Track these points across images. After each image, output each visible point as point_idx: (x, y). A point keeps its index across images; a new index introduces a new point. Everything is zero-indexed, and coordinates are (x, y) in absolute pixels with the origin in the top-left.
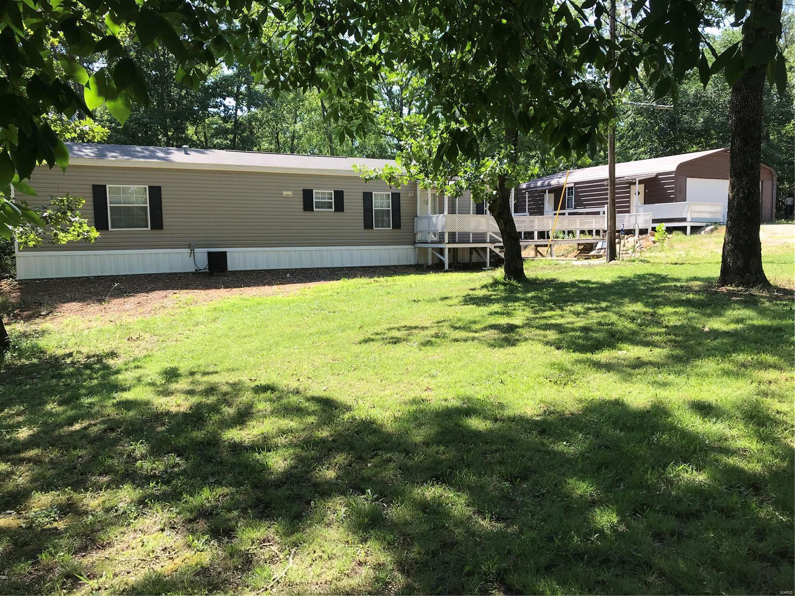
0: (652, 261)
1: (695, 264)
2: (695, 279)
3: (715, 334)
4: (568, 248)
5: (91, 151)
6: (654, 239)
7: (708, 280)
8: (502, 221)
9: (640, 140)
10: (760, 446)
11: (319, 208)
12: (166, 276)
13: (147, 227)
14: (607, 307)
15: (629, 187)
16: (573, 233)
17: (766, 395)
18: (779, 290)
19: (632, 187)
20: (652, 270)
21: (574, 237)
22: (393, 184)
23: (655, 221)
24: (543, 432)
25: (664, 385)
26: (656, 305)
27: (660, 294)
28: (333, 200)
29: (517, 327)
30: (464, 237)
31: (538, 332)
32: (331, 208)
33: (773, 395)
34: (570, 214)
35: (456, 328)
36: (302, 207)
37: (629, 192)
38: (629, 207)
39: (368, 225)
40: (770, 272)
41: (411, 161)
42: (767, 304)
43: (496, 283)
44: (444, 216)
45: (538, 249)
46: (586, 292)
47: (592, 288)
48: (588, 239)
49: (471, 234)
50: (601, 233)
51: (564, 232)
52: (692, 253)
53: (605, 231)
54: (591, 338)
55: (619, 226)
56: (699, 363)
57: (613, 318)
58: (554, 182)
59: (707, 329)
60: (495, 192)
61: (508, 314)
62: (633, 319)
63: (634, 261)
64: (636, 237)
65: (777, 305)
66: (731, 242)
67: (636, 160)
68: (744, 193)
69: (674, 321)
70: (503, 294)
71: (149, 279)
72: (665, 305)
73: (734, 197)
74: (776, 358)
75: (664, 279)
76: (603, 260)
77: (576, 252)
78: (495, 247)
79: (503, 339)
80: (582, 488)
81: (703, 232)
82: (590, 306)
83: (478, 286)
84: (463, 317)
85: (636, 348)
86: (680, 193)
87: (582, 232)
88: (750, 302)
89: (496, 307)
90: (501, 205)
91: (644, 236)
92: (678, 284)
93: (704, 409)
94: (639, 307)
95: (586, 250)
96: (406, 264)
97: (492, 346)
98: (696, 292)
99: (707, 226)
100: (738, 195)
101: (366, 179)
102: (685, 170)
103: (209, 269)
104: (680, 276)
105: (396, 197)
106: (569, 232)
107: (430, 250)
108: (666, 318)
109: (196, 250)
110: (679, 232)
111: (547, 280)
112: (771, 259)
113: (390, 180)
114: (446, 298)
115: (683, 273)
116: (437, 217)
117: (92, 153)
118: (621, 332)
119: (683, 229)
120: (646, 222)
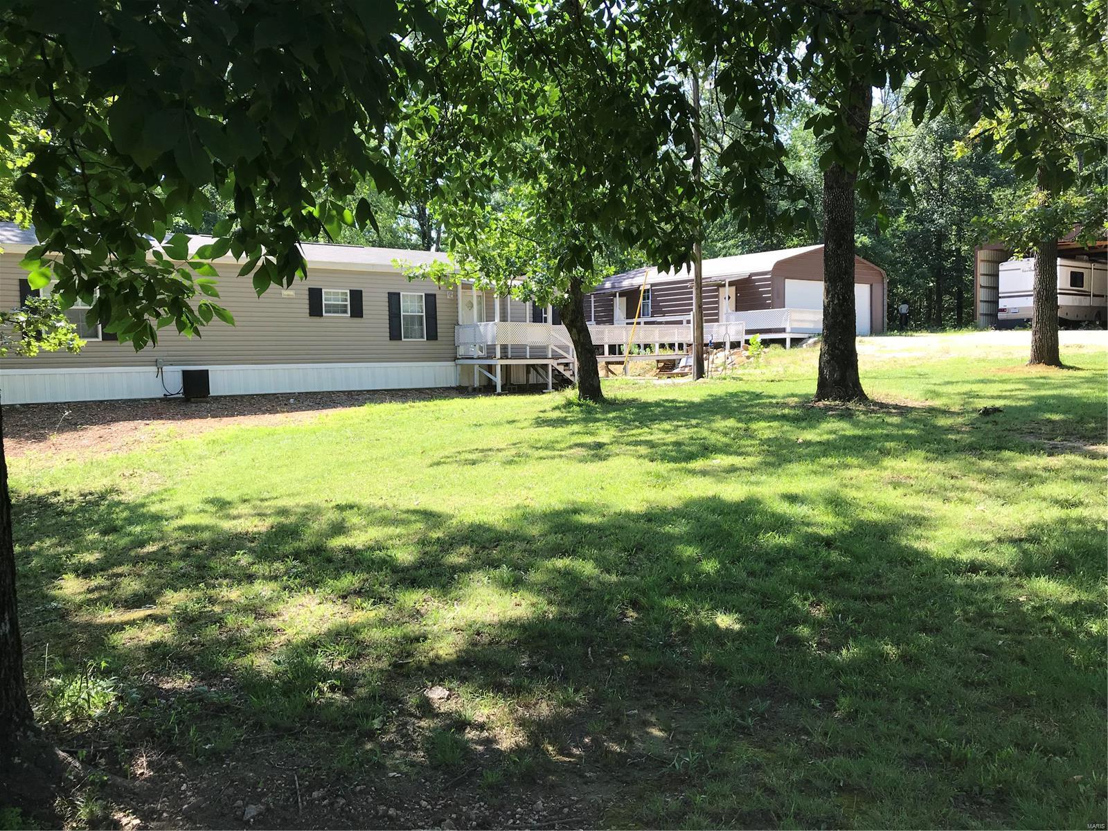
0: (745, 378)
1: (793, 381)
2: (793, 395)
3: (808, 444)
4: (645, 366)
5: (12, 233)
6: (748, 353)
7: (806, 396)
8: (574, 330)
9: (729, 230)
10: (834, 520)
11: (330, 312)
12: (124, 403)
13: (97, 336)
14: (697, 424)
15: (717, 290)
16: (650, 348)
17: (846, 486)
18: (875, 404)
19: (721, 289)
20: (746, 387)
21: (652, 352)
22: (442, 283)
23: (749, 332)
24: (650, 520)
25: (757, 483)
26: (751, 420)
27: (755, 410)
28: (348, 303)
29: (605, 444)
30: (519, 352)
31: (628, 447)
32: (345, 312)
33: (852, 486)
34: (646, 323)
35: (537, 449)
36: (308, 311)
37: (717, 296)
38: (717, 314)
39: (395, 334)
40: (867, 386)
41: (468, 257)
42: (862, 417)
43: (569, 404)
44: (495, 324)
45: (611, 367)
46: (673, 411)
47: (680, 408)
48: (669, 354)
49: (528, 348)
50: (685, 347)
51: (639, 346)
52: (791, 370)
53: (689, 345)
54: (684, 451)
55: (707, 339)
56: (790, 466)
57: (704, 433)
58: (627, 283)
59: (800, 441)
60: (566, 296)
61: (592, 434)
62: (726, 434)
63: (725, 379)
64: (727, 352)
65: (871, 417)
66: (828, 352)
67: (725, 256)
68: (839, 299)
69: (768, 434)
70: (580, 416)
71: (102, 407)
72: (758, 420)
73: (829, 305)
74: (861, 459)
75: (758, 396)
76: (690, 379)
77: (656, 371)
78: (558, 364)
79: (593, 455)
80: (689, 551)
81: (804, 345)
82: (680, 423)
83: (548, 408)
84: (542, 438)
85: (730, 458)
86: (778, 298)
87: (662, 346)
88: (847, 415)
89: (576, 428)
90: (573, 311)
91: (735, 350)
92: (774, 401)
93: (792, 499)
94: (731, 423)
95: (668, 367)
96: (445, 386)
97: (580, 461)
98: (794, 407)
99: (810, 337)
100: (833, 301)
101: (410, 277)
102: (783, 270)
103: (184, 393)
104: (776, 393)
105: (431, 300)
106: (647, 346)
107: (476, 367)
108: (760, 432)
109: (165, 368)
110: (777, 345)
111: (628, 400)
112: (874, 374)
113: (439, 279)
114: (514, 421)
115: (779, 390)
116: (486, 325)
117: (14, 236)
118: (714, 445)
119: (782, 342)
120: (738, 333)
